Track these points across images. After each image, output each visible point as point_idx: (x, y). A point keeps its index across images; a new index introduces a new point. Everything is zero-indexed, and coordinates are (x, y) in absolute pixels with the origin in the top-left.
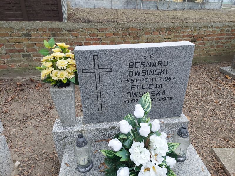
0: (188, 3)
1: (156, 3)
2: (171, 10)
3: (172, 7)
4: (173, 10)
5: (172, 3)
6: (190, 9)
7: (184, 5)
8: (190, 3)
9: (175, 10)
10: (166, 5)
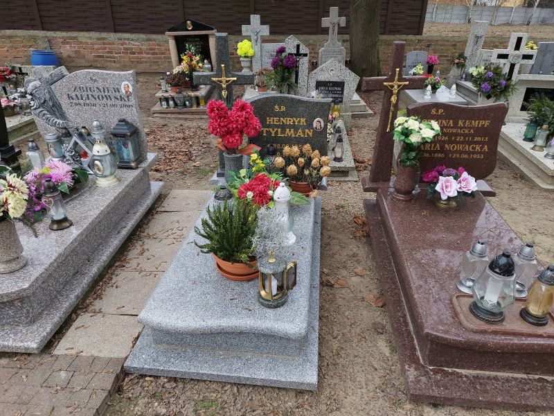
0: (539, 9)
1: (467, 8)
2: (499, 25)
3: (502, 18)
4: (504, 24)
5: (501, 9)
6: (543, 22)
7: (529, 15)
8: (544, 10)
9: (508, 24)
10: (487, 13)
